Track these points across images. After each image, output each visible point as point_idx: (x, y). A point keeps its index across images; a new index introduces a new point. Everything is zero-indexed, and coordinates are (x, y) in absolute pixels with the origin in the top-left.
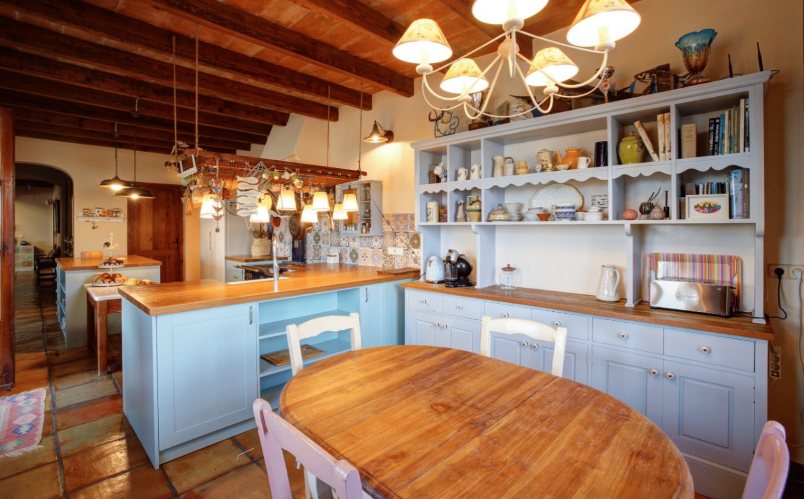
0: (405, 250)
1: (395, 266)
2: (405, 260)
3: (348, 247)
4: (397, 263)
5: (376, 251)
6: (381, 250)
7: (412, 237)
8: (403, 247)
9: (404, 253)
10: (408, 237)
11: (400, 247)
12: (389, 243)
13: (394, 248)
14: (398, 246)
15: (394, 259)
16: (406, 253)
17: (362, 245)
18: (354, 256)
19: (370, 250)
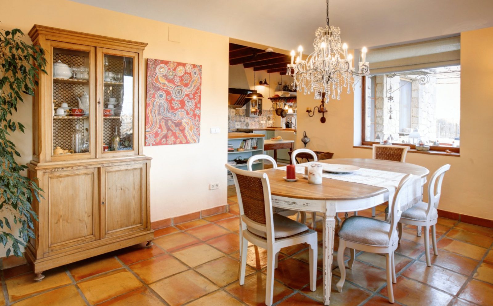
0: (266, 121)
3: (245, 121)
5: (256, 122)
7: (268, 117)
15: (262, 125)
17: (250, 121)
18: (247, 125)
19: (254, 122)
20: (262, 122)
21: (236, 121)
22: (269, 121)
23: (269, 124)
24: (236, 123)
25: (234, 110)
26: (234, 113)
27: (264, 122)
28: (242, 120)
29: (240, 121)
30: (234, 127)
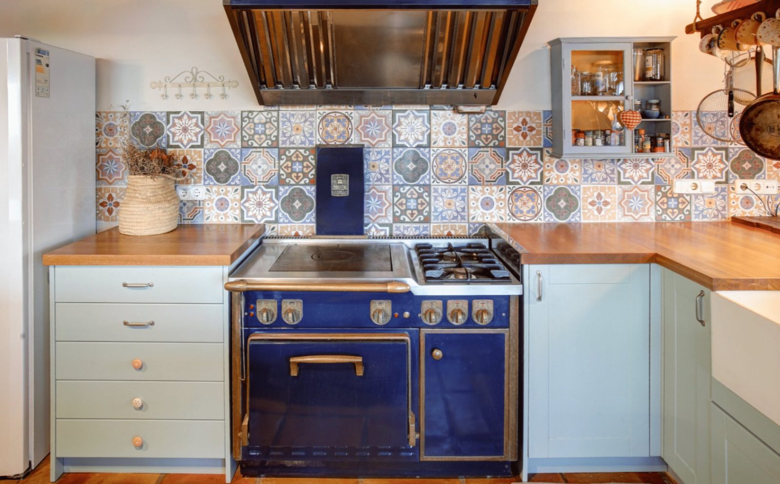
0: (717, 183)
1: (693, 216)
2: (719, 203)
3: (541, 183)
4: (696, 209)
5: (636, 189)
6: (651, 187)
7: (739, 158)
8: (715, 177)
9: (716, 189)
10: (727, 158)
11: (705, 177)
12: (673, 171)
13: (690, 182)
14: (701, 175)
15: (690, 203)
16: (723, 190)
17: (588, 178)
18: (562, 204)
19: (618, 189)
20: (682, 186)
21: (472, 183)
22: (751, 183)
23: (747, 202)
24: (477, 194)
25: (460, 120)
26: (460, 137)
27: (708, 186)
28: (522, 175)
29: (504, 179)
30: (462, 213)
